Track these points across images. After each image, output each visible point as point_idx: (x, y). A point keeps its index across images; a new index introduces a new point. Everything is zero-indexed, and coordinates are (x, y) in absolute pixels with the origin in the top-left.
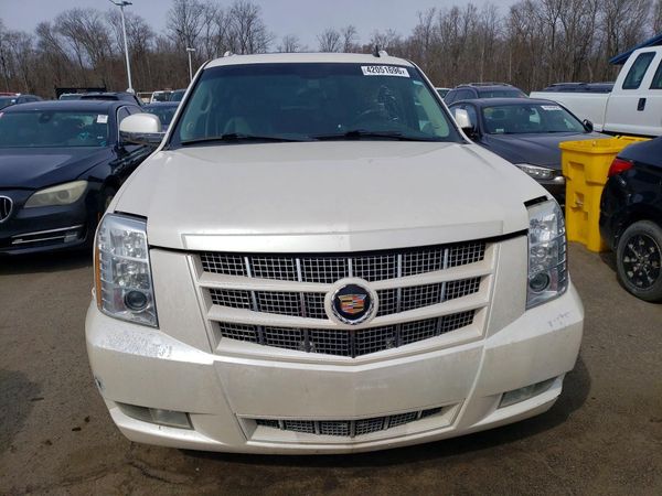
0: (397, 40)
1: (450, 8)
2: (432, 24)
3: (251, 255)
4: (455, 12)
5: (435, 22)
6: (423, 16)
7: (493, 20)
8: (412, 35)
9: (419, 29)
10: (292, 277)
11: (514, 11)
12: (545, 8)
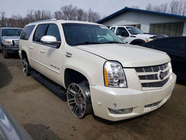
0: (21, 18)
1: (37, 10)
2: (32, 14)
3: (144, 67)
4: (39, 12)
5: (33, 14)
6: (29, 12)
7: (50, 15)
8: (26, 17)
9: (28, 15)
10: (152, 71)
11: (56, 13)
12: (63, 14)
